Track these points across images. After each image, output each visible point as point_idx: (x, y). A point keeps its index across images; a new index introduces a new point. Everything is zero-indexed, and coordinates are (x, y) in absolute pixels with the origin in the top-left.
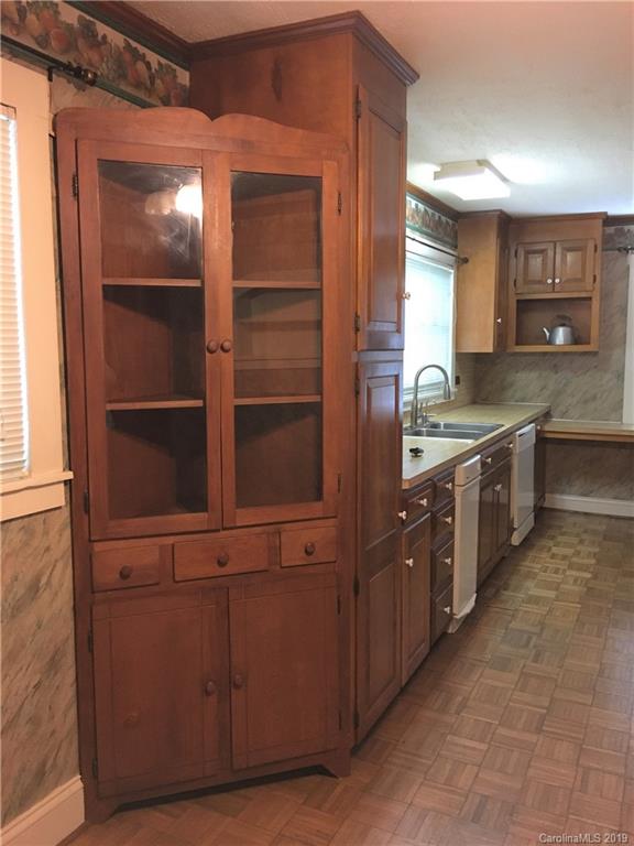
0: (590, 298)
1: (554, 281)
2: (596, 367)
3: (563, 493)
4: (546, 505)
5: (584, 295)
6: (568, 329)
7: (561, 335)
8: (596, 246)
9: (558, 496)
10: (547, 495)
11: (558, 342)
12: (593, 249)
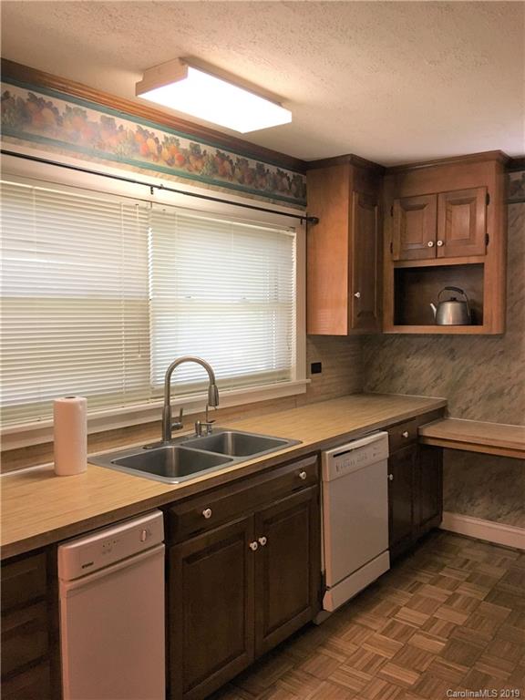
0: (481, 266)
1: (435, 244)
2: (502, 352)
3: (464, 513)
4: (444, 526)
5: (474, 260)
6: (457, 305)
7: (449, 313)
8: (488, 196)
9: (458, 517)
10: (445, 514)
11: (445, 322)
12: (484, 200)
